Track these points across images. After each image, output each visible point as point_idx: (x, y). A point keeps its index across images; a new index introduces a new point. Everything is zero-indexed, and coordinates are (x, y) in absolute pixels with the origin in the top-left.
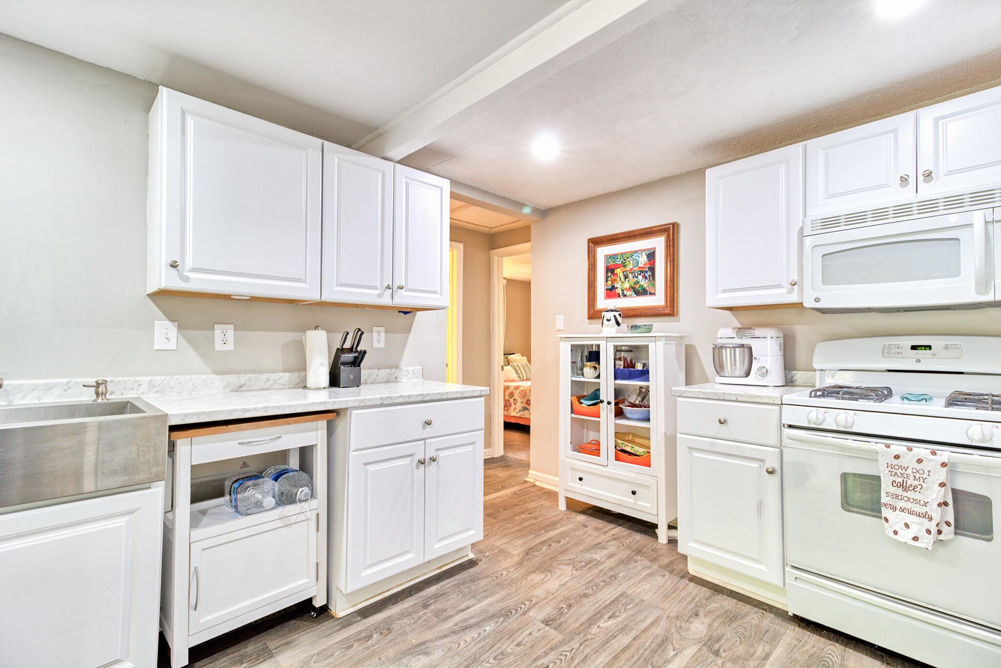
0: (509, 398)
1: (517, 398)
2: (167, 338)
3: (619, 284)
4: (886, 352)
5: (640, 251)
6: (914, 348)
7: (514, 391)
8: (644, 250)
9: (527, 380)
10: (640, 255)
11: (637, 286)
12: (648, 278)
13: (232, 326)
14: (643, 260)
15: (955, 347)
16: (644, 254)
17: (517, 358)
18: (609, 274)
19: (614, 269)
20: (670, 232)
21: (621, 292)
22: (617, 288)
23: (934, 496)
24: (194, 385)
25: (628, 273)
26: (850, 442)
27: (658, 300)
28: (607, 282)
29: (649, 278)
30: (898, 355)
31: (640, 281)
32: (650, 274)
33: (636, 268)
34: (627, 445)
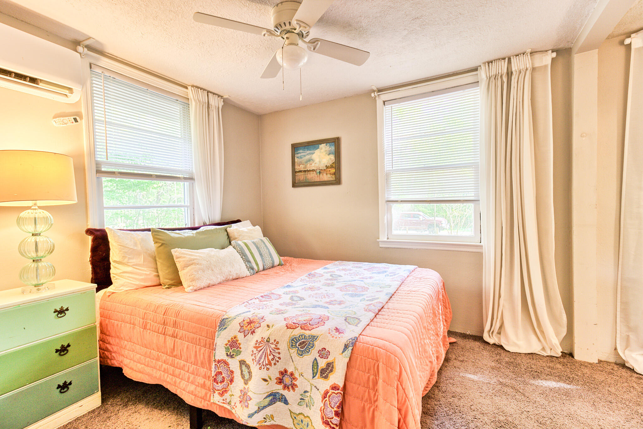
0: (225, 358)
1: (249, 361)
7: (240, 336)
9: (264, 270)
17: (245, 229)
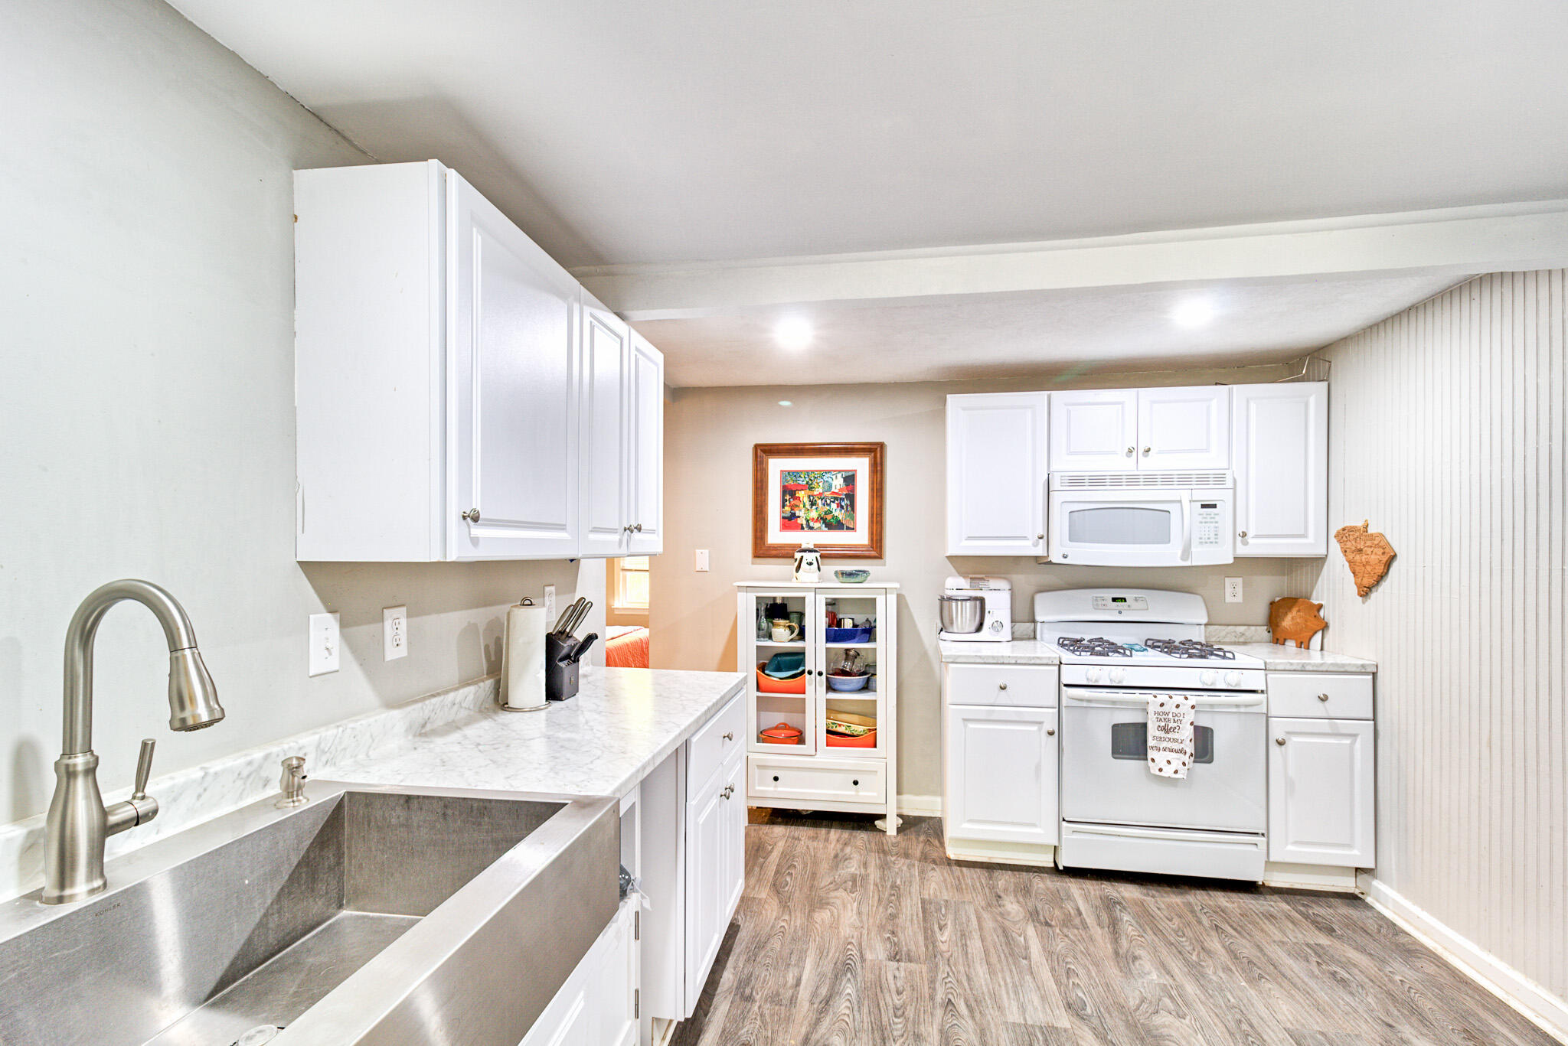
2: (329, 648)
3: (803, 511)
4: (1097, 605)
5: (835, 471)
6: (1114, 600)
8: (840, 471)
10: (834, 477)
11: (829, 517)
12: (845, 507)
13: (404, 610)
14: (838, 483)
15: (1143, 600)
16: (839, 475)
18: (788, 497)
19: (795, 491)
20: (875, 452)
21: (804, 522)
22: (799, 517)
23: (1188, 734)
25: (816, 498)
26: (1121, 695)
27: (860, 536)
28: (783, 507)
29: (847, 509)
30: (1104, 607)
31: (834, 511)
32: (848, 503)
33: (828, 493)
34: (840, 725)
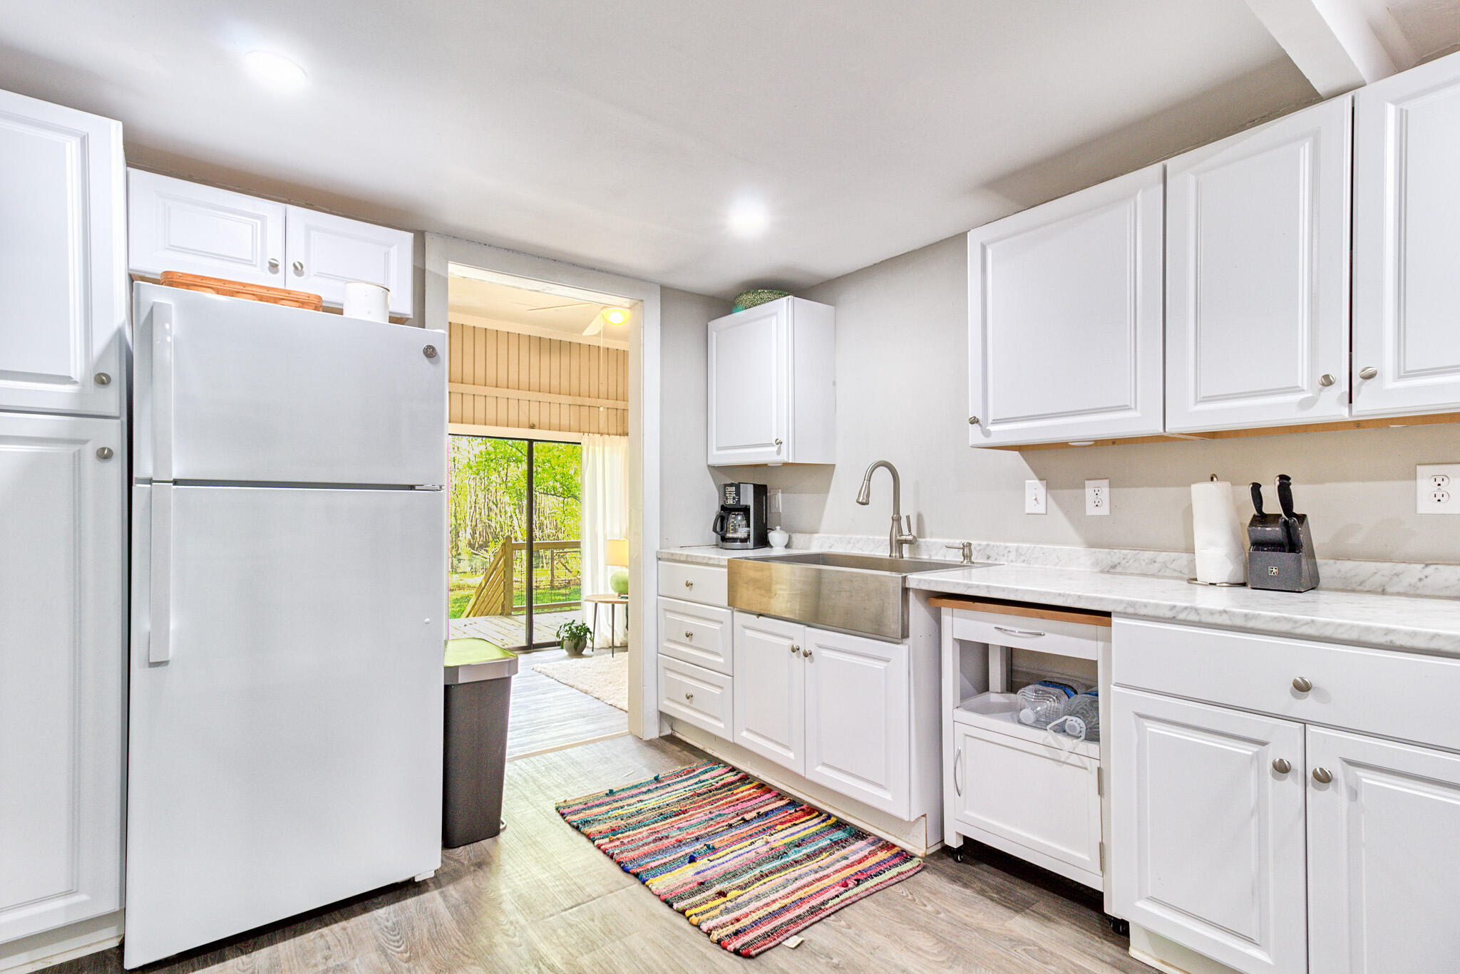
2: (1036, 499)
13: (1106, 482)
24: (1058, 558)
